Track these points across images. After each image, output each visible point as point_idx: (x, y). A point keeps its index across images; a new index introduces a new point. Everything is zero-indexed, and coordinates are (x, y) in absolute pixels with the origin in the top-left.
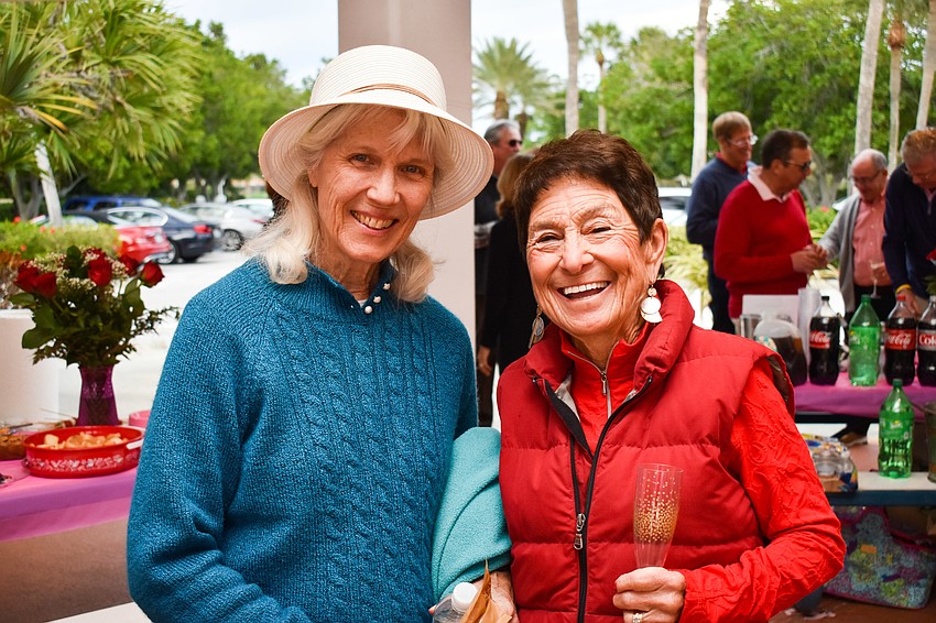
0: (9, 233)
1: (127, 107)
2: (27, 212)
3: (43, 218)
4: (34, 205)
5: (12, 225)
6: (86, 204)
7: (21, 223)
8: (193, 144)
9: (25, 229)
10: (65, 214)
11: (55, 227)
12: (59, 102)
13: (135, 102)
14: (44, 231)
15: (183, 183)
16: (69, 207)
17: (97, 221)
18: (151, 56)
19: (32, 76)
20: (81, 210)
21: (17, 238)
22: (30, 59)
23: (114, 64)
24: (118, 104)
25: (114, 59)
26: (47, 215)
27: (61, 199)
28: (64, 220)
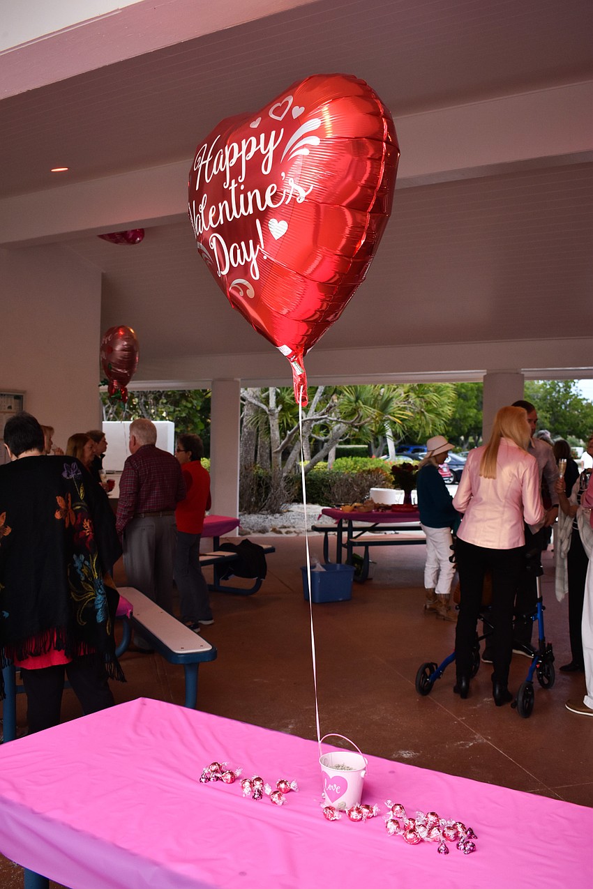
0: (369, 463)
1: (426, 413)
2: (376, 453)
3: (386, 456)
4: (381, 449)
5: (371, 459)
6: (408, 449)
7: (374, 459)
8: (469, 417)
9: (377, 461)
10: (397, 455)
11: (392, 461)
12: (400, 414)
13: (428, 411)
14: (387, 463)
15: (466, 438)
16: (399, 451)
17: (413, 459)
18: (435, 394)
19: (391, 404)
20: (405, 452)
21: (373, 466)
22: (392, 398)
23: (421, 397)
24: (422, 412)
25: (421, 396)
26: (388, 455)
27: (395, 446)
28: (397, 458)
